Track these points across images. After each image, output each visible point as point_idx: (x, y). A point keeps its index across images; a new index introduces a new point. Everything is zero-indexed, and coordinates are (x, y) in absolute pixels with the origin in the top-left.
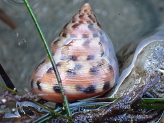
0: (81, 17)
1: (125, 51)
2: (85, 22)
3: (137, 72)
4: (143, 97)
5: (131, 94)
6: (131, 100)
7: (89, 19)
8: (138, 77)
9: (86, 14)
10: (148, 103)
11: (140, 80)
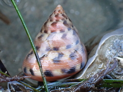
0: (56, 16)
1: (91, 43)
2: (60, 20)
3: (100, 59)
4: (104, 78)
5: (95, 77)
6: (95, 81)
7: (62, 17)
8: (101, 63)
9: (60, 14)
10: (108, 83)
11: (102, 66)
